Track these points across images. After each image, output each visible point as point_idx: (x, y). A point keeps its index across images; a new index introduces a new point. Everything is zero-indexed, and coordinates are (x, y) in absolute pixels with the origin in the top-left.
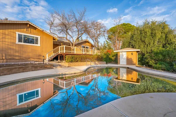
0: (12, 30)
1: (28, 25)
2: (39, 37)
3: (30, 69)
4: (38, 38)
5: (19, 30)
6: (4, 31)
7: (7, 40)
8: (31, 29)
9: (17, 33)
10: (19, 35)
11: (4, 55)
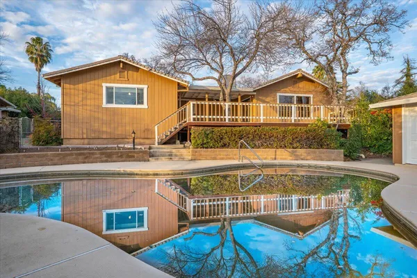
0: (96, 82)
1: (121, 64)
2: (145, 87)
3: (97, 158)
4: (142, 90)
5: (108, 78)
6: (84, 85)
7: (88, 102)
8: (130, 72)
9: (105, 85)
10: (107, 88)
11: (85, 131)
